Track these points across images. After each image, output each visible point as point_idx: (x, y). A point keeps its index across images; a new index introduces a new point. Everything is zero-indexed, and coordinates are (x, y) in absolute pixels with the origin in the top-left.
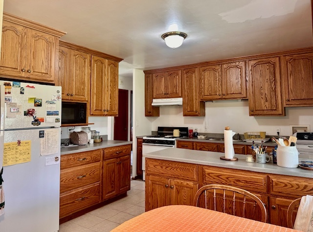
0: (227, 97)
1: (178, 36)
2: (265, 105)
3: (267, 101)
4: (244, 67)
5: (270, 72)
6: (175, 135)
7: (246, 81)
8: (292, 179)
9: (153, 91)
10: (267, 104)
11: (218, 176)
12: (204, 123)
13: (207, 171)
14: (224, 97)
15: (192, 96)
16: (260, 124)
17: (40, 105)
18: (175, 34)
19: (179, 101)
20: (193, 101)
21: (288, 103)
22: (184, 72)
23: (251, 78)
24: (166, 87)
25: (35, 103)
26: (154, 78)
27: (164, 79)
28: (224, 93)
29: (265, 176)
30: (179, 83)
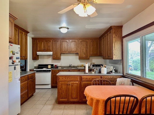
0: (71, 52)
1: (66, 29)
2: (84, 56)
3: (84, 54)
4: (77, 42)
5: (86, 44)
6: (49, 68)
7: (78, 47)
8: (107, 76)
9: (37, 48)
10: (85, 55)
11: (86, 78)
12: (60, 62)
13: (83, 77)
14: (70, 52)
15: (57, 51)
16: (81, 62)
17: (14, 54)
18: (65, 28)
19: (51, 53)
20: (57, 53)
21: (91, 55)
22: (53, 41)
23: (80, 46)
24: (44, 46)
25: (13, 53)
26: (38, 42)
27: (44, 43)
28: (70, 51)
29: (100, 76)
30: (51, 45)
